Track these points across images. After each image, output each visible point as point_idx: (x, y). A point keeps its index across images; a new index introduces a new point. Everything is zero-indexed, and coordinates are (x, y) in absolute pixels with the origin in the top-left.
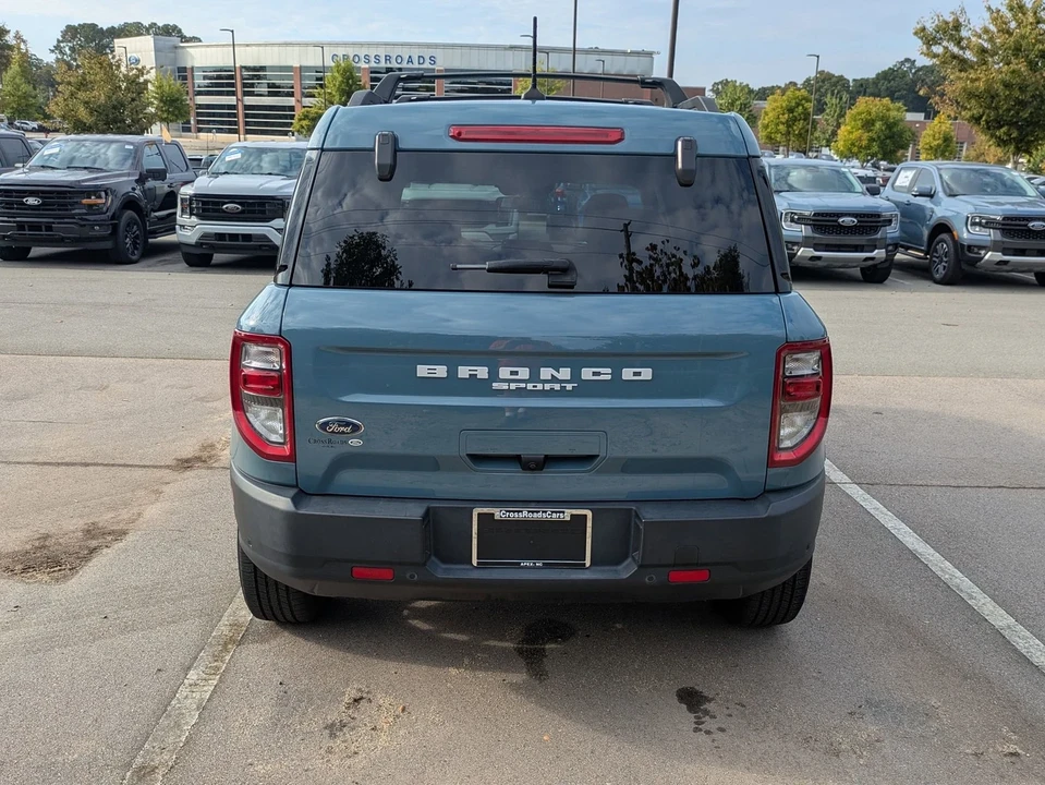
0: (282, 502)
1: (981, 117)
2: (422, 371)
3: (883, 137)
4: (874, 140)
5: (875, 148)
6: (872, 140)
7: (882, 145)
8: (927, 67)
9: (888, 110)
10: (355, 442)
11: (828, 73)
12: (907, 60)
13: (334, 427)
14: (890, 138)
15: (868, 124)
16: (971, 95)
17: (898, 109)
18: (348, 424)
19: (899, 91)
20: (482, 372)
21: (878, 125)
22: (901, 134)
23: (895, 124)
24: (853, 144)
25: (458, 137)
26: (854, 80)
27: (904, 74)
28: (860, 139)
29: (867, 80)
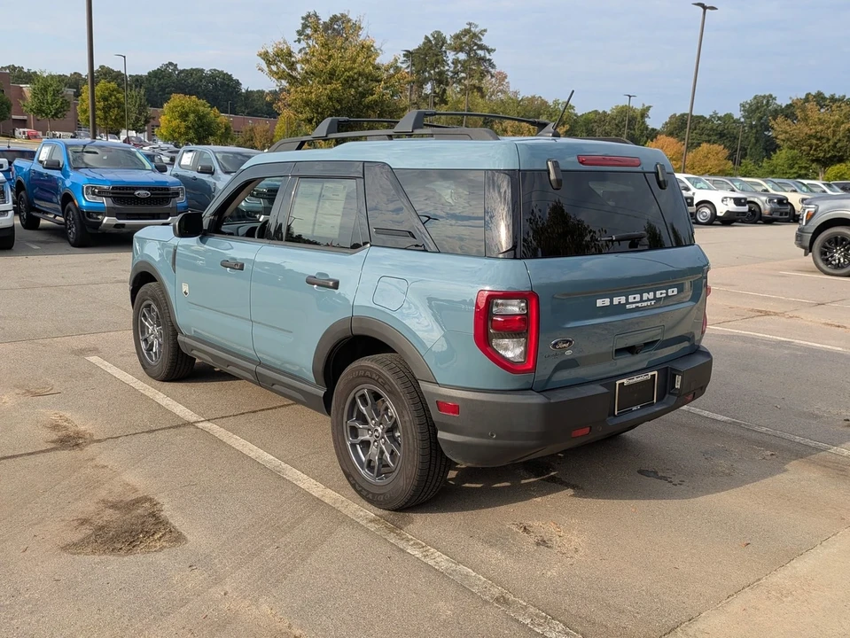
0: (536, 399)
1: (312, 119)
2: (600, 303)
3: (196, 126)
4: (190, 128)
5: (192, 134)
6: (188, 128)
7: (196, 132)
8: (187, 70)
9: (197, 105)
10: (568, 353)
11: (108, 68)
12: (171, 64)
13: (561, 345)
14: (202, 127)
15: (184, 116)
16: (307, 103)
17: (204, 106)
18: (567, 341)
19: (168, 87)
20: (623, 299)
21: (192, 116)
22: (209, 125)
23: (204, 116)
24: (174, 131)
25: (582, 163)
26: (130, 76)
27: (170, 74)
28: (178, 127)
29: (141, 76)
